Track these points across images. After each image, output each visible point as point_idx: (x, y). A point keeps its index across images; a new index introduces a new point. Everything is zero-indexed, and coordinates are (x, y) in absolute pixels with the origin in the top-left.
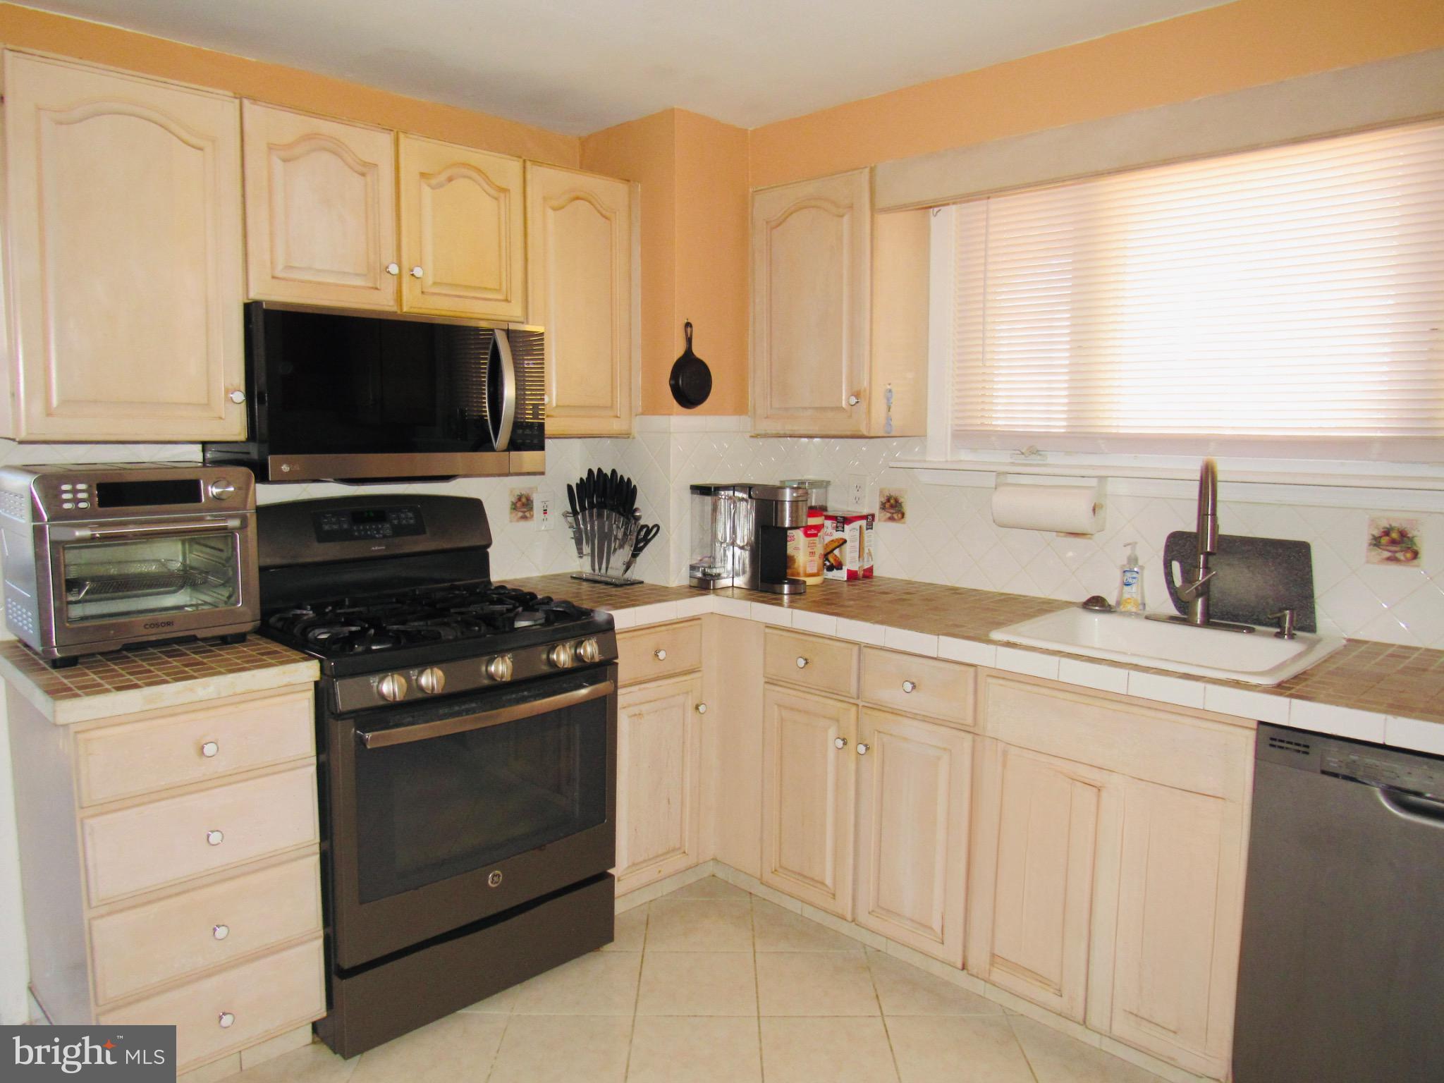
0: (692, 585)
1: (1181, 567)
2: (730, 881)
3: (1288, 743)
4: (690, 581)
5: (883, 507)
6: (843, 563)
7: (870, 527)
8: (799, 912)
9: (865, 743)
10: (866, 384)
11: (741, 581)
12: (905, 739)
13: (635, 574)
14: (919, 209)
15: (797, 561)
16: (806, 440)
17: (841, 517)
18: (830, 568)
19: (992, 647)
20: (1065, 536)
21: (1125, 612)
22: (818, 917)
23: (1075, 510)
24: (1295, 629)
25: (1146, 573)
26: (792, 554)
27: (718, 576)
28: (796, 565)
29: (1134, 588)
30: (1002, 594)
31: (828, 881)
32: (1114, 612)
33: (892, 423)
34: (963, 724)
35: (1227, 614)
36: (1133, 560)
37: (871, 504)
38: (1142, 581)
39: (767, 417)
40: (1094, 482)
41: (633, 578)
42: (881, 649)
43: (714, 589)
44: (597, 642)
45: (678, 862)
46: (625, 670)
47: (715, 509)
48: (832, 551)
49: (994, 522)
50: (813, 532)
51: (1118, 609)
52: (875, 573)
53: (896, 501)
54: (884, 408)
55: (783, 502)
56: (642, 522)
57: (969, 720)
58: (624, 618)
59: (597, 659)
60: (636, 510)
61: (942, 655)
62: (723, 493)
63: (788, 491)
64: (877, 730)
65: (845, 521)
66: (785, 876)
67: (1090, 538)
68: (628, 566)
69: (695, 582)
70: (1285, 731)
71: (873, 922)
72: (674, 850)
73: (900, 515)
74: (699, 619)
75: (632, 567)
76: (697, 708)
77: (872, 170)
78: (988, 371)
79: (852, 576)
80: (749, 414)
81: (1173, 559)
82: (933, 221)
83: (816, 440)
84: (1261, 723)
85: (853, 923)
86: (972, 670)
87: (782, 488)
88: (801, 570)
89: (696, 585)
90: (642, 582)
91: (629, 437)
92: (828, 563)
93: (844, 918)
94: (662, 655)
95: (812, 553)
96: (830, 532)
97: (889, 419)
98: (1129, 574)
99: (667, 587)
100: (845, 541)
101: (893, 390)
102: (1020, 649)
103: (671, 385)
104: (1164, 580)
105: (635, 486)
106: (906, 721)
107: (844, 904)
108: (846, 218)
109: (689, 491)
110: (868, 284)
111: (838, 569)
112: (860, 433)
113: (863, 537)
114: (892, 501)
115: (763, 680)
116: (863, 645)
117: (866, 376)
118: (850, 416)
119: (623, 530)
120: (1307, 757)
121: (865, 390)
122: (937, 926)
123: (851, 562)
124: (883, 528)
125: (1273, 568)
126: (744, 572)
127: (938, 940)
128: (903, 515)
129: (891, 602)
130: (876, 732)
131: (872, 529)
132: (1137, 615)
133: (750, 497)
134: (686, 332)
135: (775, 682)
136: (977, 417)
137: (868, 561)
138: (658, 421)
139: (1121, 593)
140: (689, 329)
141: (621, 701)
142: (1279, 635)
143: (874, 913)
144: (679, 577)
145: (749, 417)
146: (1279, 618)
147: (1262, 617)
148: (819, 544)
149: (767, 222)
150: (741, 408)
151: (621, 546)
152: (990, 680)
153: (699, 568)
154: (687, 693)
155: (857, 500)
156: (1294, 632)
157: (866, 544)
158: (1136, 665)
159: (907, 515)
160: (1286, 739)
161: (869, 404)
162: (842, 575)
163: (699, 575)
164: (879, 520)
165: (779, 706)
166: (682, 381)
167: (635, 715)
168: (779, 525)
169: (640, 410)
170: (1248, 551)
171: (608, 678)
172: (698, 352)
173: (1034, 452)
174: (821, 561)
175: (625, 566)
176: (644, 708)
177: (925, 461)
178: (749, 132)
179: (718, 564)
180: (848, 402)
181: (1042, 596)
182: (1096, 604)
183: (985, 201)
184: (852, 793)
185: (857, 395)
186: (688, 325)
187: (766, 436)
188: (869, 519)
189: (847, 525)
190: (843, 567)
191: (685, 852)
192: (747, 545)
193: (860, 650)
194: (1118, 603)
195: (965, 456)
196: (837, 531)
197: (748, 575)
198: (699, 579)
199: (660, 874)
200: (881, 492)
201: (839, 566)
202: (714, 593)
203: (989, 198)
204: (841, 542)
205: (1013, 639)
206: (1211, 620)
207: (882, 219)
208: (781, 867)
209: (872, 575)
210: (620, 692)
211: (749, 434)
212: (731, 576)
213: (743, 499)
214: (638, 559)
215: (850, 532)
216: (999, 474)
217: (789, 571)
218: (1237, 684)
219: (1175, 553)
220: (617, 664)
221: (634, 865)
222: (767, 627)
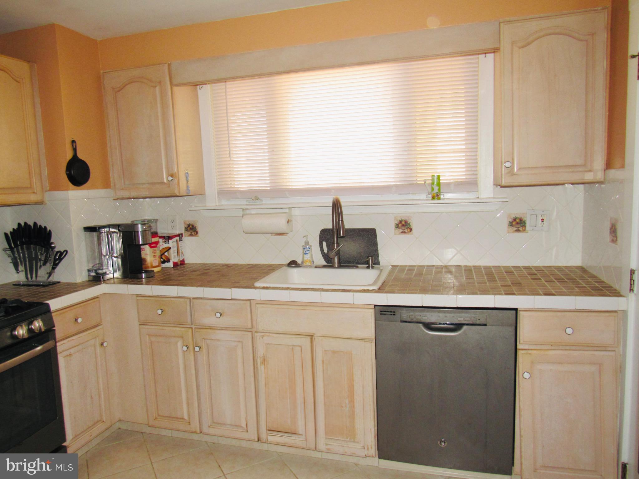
0: (90, 280)
1: (326, 243)
2: (129, 429)
3: (387, 312)
4: (89, 278)
5: (186, 229)
6: (170, 258)
7: (181, 240)
8: (170, 435)
9: (198, 346)
10: (176, 170)
11: (117, 275)
12: (218, 340)
13: (55, 277)
14: (192, 86)
15: (147, 260)
16: (142, 200)
17: (167, 236)
18: (164, 262)
19: (258, 290)
20: (275, 236)
21: (306, 266)
22: (180, 435)
23: (280, 223)
24: (374, 264)
25: (313, 248)
26: (144, 258)
27: (105, 274)
28: (147, 263)
29: (308, 255)
30: (249, 264)
31: (186, 417)
32: (301, 266)
33: (189, 189)
34: (246, 328)
35: (346, 261)
36: (307, 243)
37: (180, 229)
38: (311, 251)
39: (122, 189)
40: (287, 210)
41: (54, 281)
42: (201, 299)
43: (104, 280)
44: (41, 320)
45: (101, 427)
46: (59, 332)
47: (99, 239)
48: (164, 254)
49: (243, 232)
50: (154, 245)
51: (303, 265)
52: (186, 262)
53: (193, 226)
54: (185, 182)
55: (138, 232)
56: (56, 250)
57: (250, 326)
58: (54, 304)
59: (43, 329)
60: (52, 243)
61: (233, 298)
62: (103, 230)
63: (140, 226)
64: (204, 339)
65: (168, 238)
66: (161, 420)
67: (286, 235)
68: (50, 274)
69: (91, 278)
70: (385, 307)
71: (212, 431)
72: (98, 422)
73: (195, 233)
74: (98, 297)
75: (53, 274)
76: (102, 344)
77: (169, 65)
78: (231, 163)
79: (175, 264)
80: (112, 188)
81: (323, 241)
82: (199, 92)
83: (147, 199)
84: (375, 306)
85: (201, 433)
86: (248, 302)
87: (137, 225)
88: (149, 265)
89: (92, 280)
90: (59, 282)
91: (43, 204)
92: (162, 260)
93: (196, 433)
94: (80, 320)
95: (155, 256)
96: (162, 245)
97: (188, 187)
98: (306, 249)
99: (76, 283)
100: (170, 248)
101: (189, 173)
102: (270, 289)
103: (67, 174)
104: (320, 250)
105: (50, 231)
106: (217, 331)
107: (195, 425)
108: (157, 89)
109: (83, 230)
110: (172, 121)
111: (167, 262)
112: (175, 195)
113: (178, 245)
114: (191, 227)
115: (138, 323)
116: (191, 298)
117: (175, 166)
118: (169, 187)
119: (44, 255)
120: (395, 316)
121: (176, 173)
122: (244, 425)
123: (174, 258)
124: (188, 240)
125: (363, 240)
126: (119, 270)
127: (245, 431)
128: (197, 233)
129: (199, 275)
130: (203, 339)
131: (182, 241)
132: (311, 267)
133: (119, 230)
134: (73, 145)
135: (145, 324)
136: (229, 184)
137: (182, 257)
138: (59, 194)
139: (303, 257)
140: (74, 144)
141: (59, 349)
142: (368, 268)
143: (211, 427)
144: (81, 277)
145: (112, 189)
146: (368, 261)
147: (360, 261)
148: (158, 251)
149: (113, 89)
150: (107, 185)
151: (45, 264)
152: (258, 306)
153: (93, 270)
154: (96, 338)
155: (173, 227)
156: (373, 265)
157: (180, 248)
158: (322, 289)
159: (199, 232)
160: (386, 311)
161: (179, 180)
162: (170, 265)
163: (93, 274)
164: (185, 236)
165: (149, 335)
166: (73, 172)
167: (67, 356)
168: (137, 243)
169: (48, 188)
170: (353, 234)
171: (50, 339)
172: (81, 156)
173: (257, 198)
174: (159, 259)
175: (48, 275)
176: (72, 351)
177: (206, 206)
178: (98, 42)
179: (104, 267)
180: (168, 179)
181: (267, 263)
182: (293, 264)
183: (224, 84)
184: (193, 372)
185: (172, 176)
186: (73, 142)
187: (123, 199)
188: (180, 236)
189: (171, 240)
190: (171, 261)
191: (103, 421)
192: (119, 256)
193: (190, 300)
194: (303, 262)
195: (224, 202)
196: (165, 243)
197: (121, 271)
198: (94, 276)
199: (92, 437)
200: (185, 223)
201: (168, 261)
202: (104, 283)
203: (225, 82)
204: (168, 249)
205: (266, 285)
206: (341, 265)
207: (176, 89)
208: (159, 415)
209: (184, 263)
210: (58, 344)
211: (113, 198)
212: (112, 272)
213: (115, 232)
214: (56, 270)
215: (172, 243)
216: (243, 210)
217: (144, 266)
218: (364, 291)
219: (324, 238)
220: (54, 330)
221: (76, 436)
222: (137, 296)
